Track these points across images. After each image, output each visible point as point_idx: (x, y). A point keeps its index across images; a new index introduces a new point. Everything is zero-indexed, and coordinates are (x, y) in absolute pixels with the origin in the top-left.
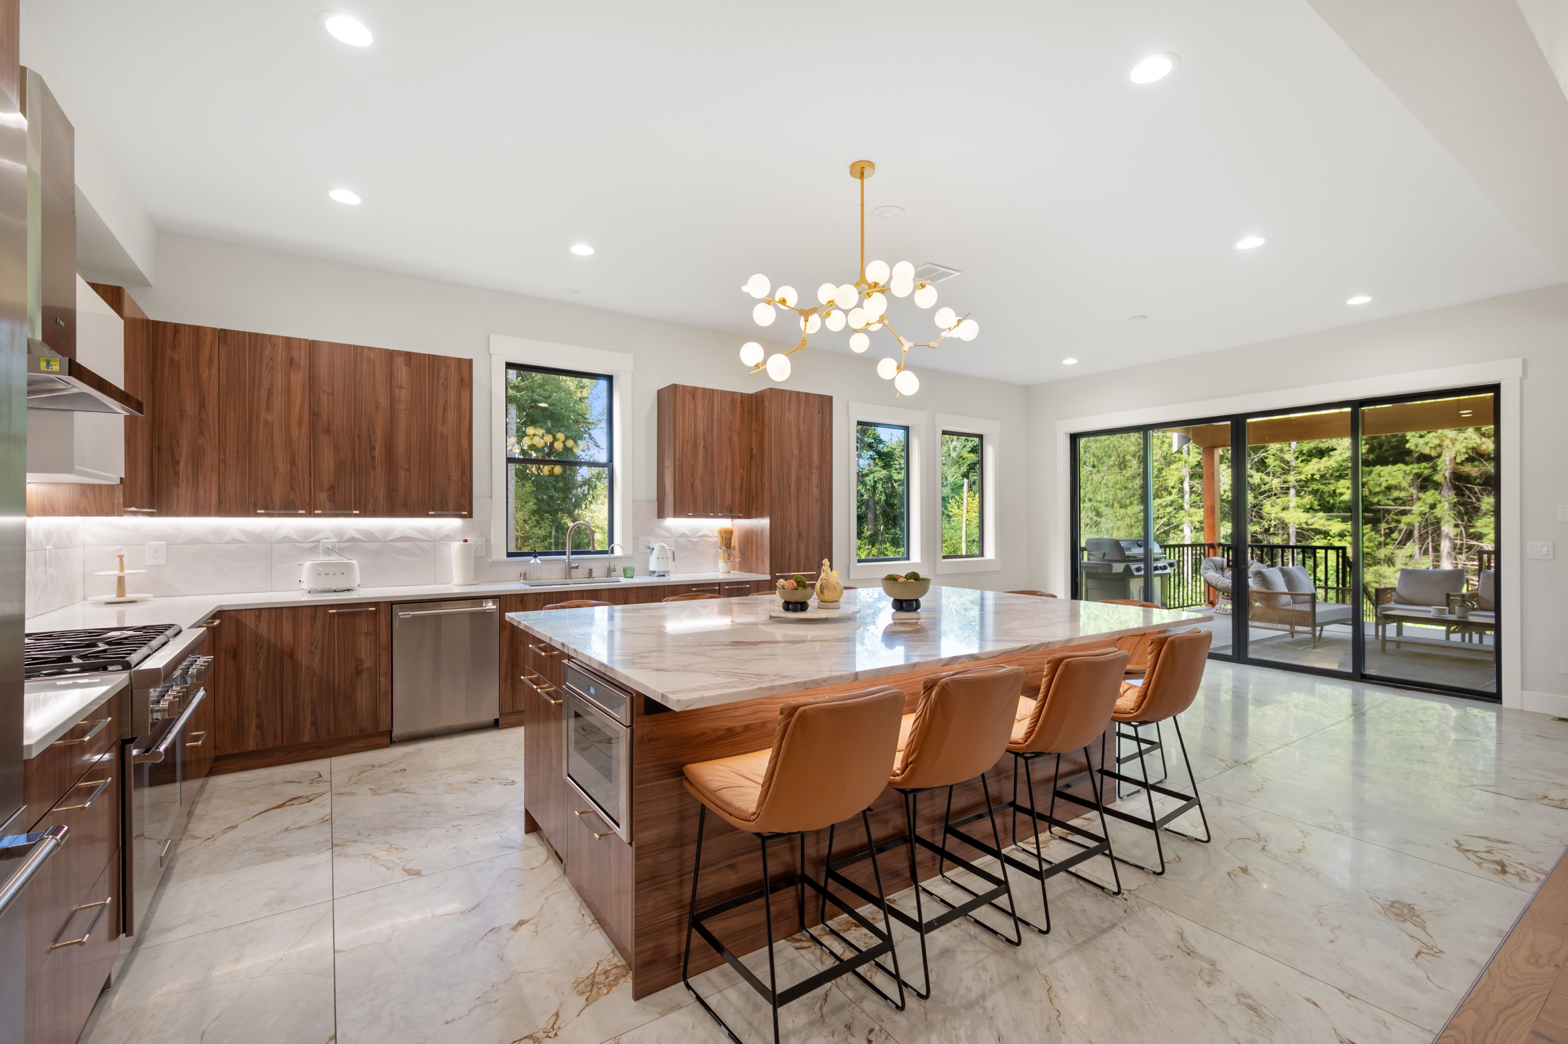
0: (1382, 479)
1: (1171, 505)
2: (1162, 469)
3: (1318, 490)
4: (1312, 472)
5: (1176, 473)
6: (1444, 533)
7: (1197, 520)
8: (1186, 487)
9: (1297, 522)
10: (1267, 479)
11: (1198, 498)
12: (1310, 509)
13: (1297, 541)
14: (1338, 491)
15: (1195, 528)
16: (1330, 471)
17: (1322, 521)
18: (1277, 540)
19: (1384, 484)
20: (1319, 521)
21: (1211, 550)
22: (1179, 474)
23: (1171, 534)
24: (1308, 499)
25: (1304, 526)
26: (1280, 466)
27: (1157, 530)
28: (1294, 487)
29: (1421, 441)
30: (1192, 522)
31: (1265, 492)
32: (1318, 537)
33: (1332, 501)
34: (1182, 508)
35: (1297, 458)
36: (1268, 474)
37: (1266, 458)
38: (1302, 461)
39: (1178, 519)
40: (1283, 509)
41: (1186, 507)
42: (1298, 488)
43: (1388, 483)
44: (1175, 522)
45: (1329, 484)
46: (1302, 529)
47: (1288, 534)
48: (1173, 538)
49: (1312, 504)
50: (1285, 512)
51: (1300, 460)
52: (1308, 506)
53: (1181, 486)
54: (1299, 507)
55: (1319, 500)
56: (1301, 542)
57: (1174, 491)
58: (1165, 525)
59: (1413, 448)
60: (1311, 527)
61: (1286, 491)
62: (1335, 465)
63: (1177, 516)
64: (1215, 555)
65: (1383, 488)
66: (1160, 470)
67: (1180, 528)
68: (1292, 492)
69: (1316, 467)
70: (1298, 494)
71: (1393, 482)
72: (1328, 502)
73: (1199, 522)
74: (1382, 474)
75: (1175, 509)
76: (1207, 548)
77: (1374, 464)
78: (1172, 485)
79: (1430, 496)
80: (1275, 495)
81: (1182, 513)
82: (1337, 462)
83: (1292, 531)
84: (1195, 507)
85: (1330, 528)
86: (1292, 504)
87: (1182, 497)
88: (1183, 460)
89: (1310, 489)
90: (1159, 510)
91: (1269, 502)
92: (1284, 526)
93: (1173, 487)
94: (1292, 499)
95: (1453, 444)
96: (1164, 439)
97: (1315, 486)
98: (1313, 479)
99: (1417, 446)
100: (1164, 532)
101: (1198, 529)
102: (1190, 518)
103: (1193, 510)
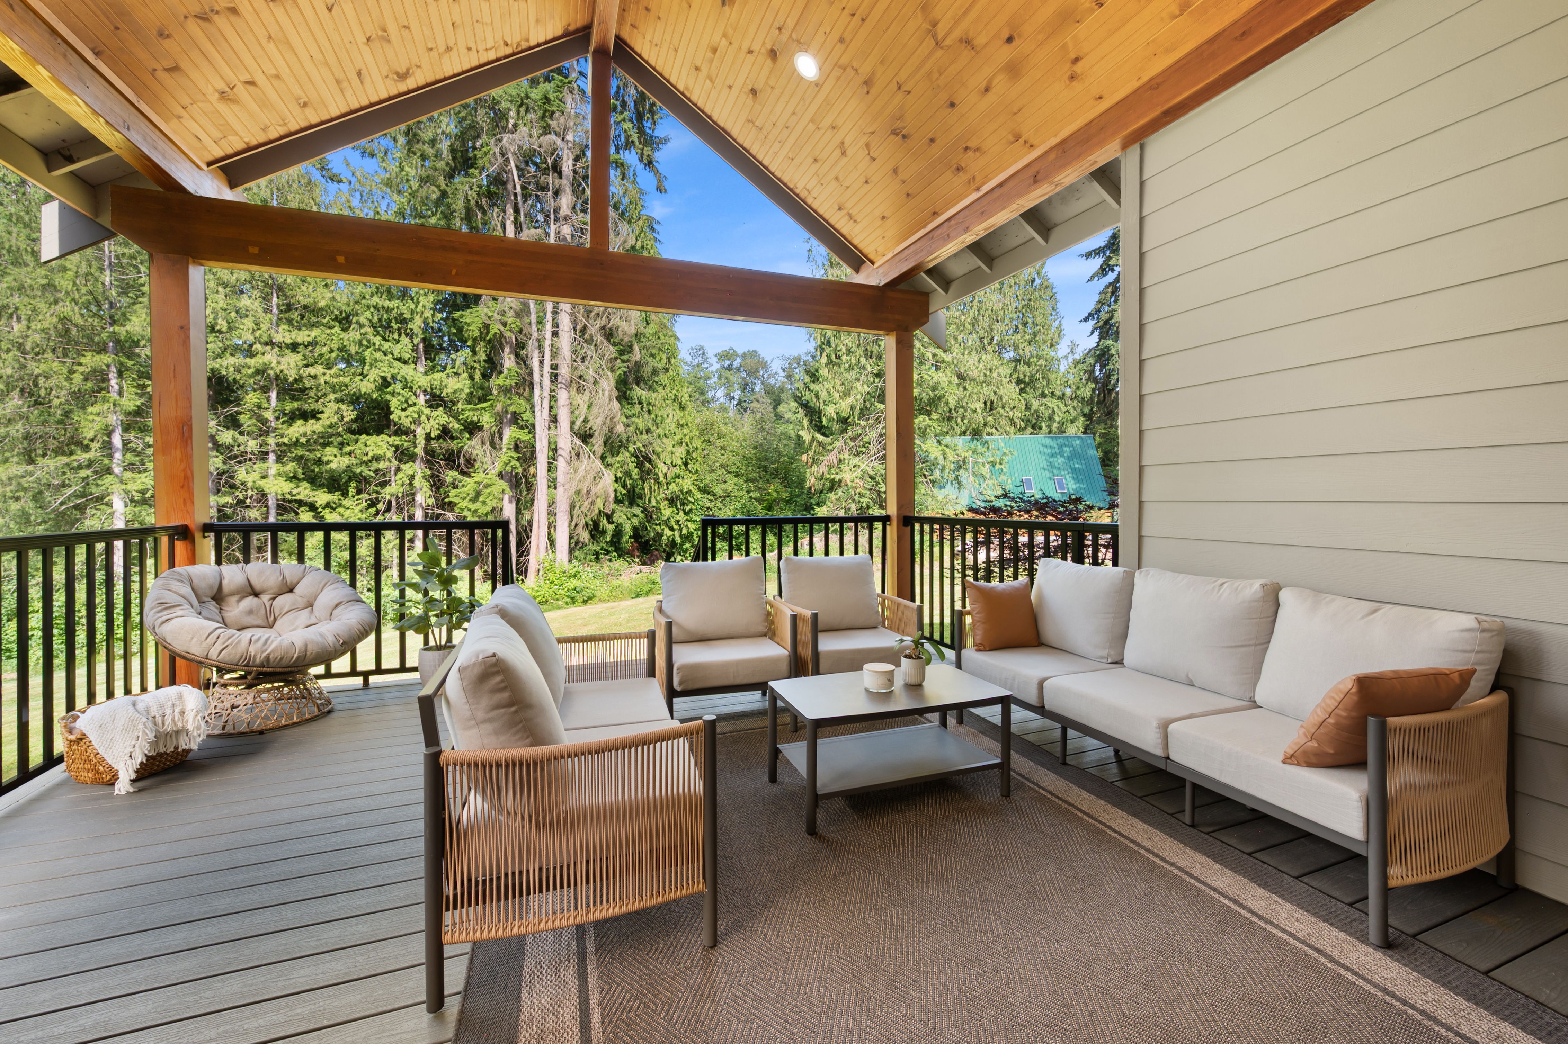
0: (368, 449)
1: (89, 466)
2: (71, 411)
3: (302, 457)
4: (297, 435)
5: (97, 419)
6: (417, 503)
7: (136, 488)
8: (117, 440)
9: (280, 492)
10: (241, 439)
11: (137, 459)
12: (294, 478)
13: (278, 514)
14: (325, 459)
15: (132, 501)
16: (315, 437)
17: (307, 492)
18: (254, 515)
19: (371, 454)
20: (304, 491)
21: (179, 545)
22: (104, 420)
23: (88, 511)
24: (291, 467)
25: (288, 497)
26: (255, 425)
27: (62, 504)
28: (273, 451)
29: (403, 414)
30: (126, 492)
31: (236, 457)
32: (302, 509)
33: (317, 470)
34: (109, 471)
35: (277, 418)
36: (241, 433)
37: (240, 413)
38: (283, 423)
39: (103, 488)
40: (263, 477)
41: (117, 470)
42: (279, 453)
43: (375, 452)
44: (96, 491)
45: (314, 450)
46: (284, 500)
47: (267, 507)
48: (93, 516)
49: (295, 473)
50: (264, 481)
51: (281, 420)
52: (292, 475)
53: (106, 439)
54: (280, 475)
55: (303, 468)
56: (282, 515)
57: (95, 446)
58: (76, 495)
59: (396, 419)
60: (294, 498)
61: (263, 456)
62: (321, 429)
63: (100, 482)
64: (192, 560)
65: (369, 457)
66: (67, 414)
67: (106, 500)
68: (272, 457)
69: (302, 430)
70: (279, 459)
71: (380, 452)
72: (313, 471)
73: (138, 492)
74: (369, 443)
75: (96, 472)
76: (164, 540)
77: (360, 433)
78: (91, 435)
79: (408, 468)
80: (250, 460)
81: (109, 479)
82: (323, 426)
83: (272, 503)
84: (132, 471)
85: (315, 499)
86: (273, 471)
87: (111, 456)
88: (111, 400)
89: (294, 455)
90: (64, 473)
91: (244, 468)
92: (263, 496)
93: (92, 440)
94: (272, 464)
95: (428, 419)
96: (75, 368)
97: (300, 452)
98: (296, 443)
99: (400, 418)
100: (76, 507)
101: (137, 502)
102: (124, 487)
103: (128, 475)
